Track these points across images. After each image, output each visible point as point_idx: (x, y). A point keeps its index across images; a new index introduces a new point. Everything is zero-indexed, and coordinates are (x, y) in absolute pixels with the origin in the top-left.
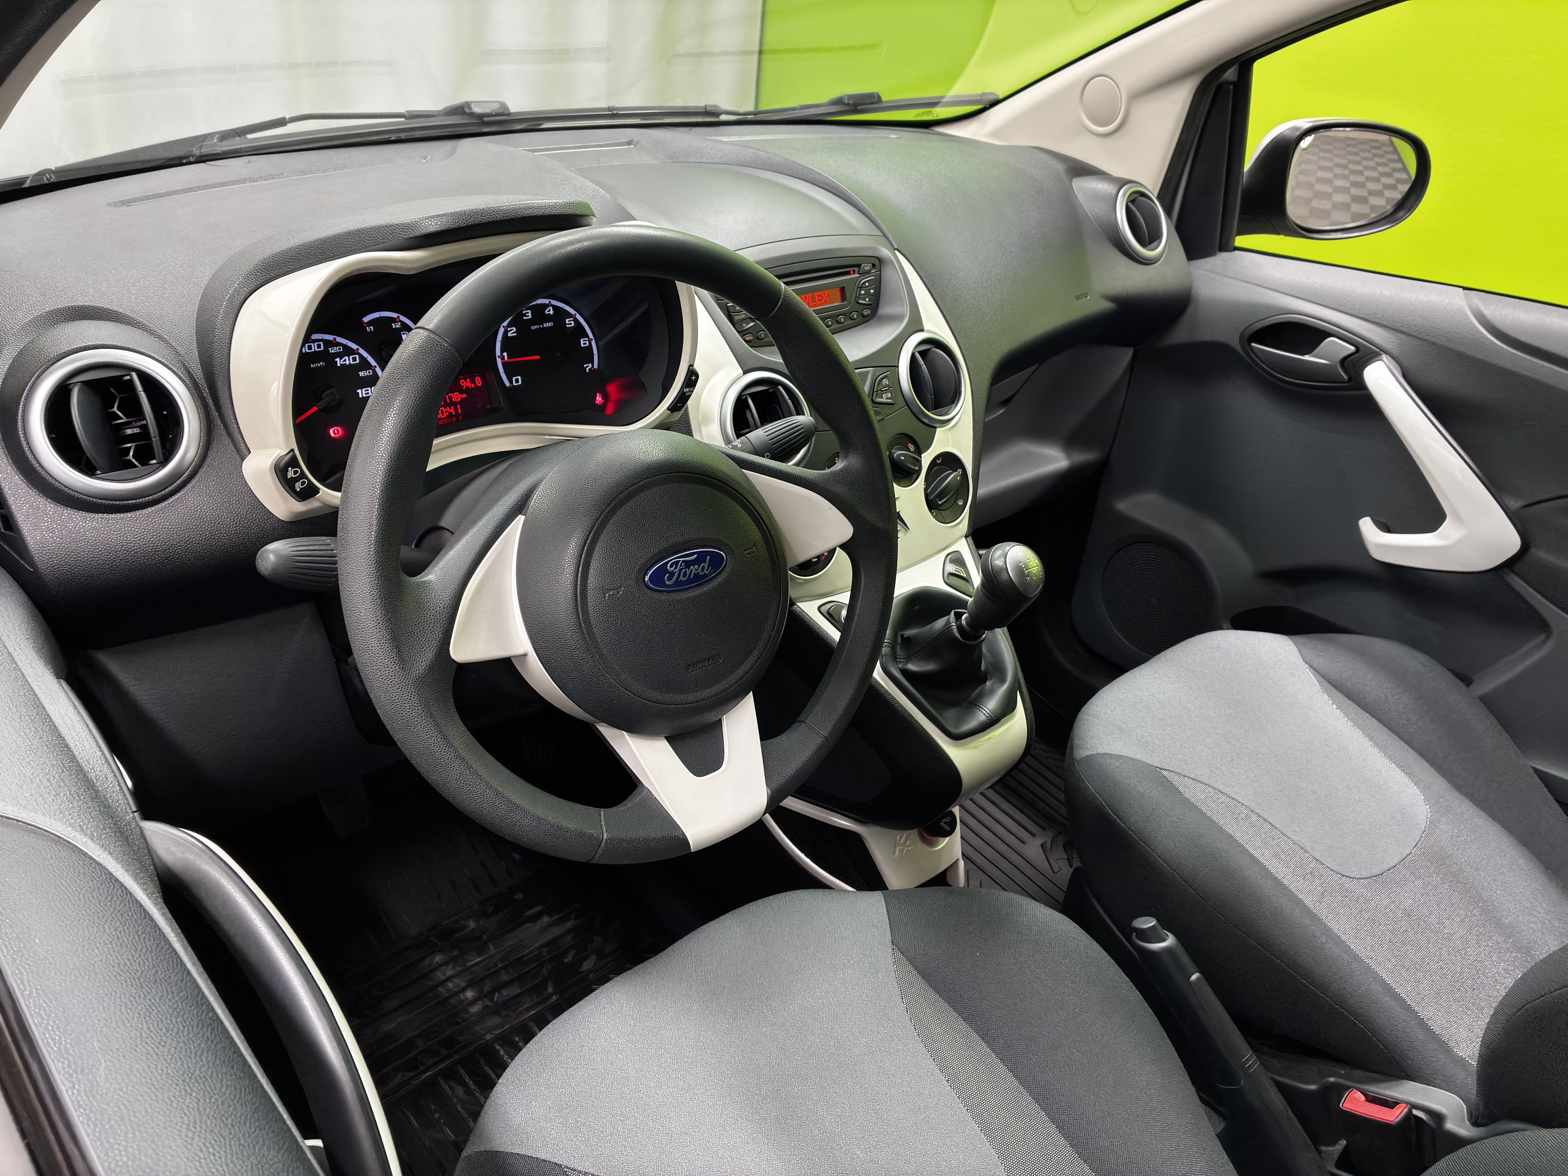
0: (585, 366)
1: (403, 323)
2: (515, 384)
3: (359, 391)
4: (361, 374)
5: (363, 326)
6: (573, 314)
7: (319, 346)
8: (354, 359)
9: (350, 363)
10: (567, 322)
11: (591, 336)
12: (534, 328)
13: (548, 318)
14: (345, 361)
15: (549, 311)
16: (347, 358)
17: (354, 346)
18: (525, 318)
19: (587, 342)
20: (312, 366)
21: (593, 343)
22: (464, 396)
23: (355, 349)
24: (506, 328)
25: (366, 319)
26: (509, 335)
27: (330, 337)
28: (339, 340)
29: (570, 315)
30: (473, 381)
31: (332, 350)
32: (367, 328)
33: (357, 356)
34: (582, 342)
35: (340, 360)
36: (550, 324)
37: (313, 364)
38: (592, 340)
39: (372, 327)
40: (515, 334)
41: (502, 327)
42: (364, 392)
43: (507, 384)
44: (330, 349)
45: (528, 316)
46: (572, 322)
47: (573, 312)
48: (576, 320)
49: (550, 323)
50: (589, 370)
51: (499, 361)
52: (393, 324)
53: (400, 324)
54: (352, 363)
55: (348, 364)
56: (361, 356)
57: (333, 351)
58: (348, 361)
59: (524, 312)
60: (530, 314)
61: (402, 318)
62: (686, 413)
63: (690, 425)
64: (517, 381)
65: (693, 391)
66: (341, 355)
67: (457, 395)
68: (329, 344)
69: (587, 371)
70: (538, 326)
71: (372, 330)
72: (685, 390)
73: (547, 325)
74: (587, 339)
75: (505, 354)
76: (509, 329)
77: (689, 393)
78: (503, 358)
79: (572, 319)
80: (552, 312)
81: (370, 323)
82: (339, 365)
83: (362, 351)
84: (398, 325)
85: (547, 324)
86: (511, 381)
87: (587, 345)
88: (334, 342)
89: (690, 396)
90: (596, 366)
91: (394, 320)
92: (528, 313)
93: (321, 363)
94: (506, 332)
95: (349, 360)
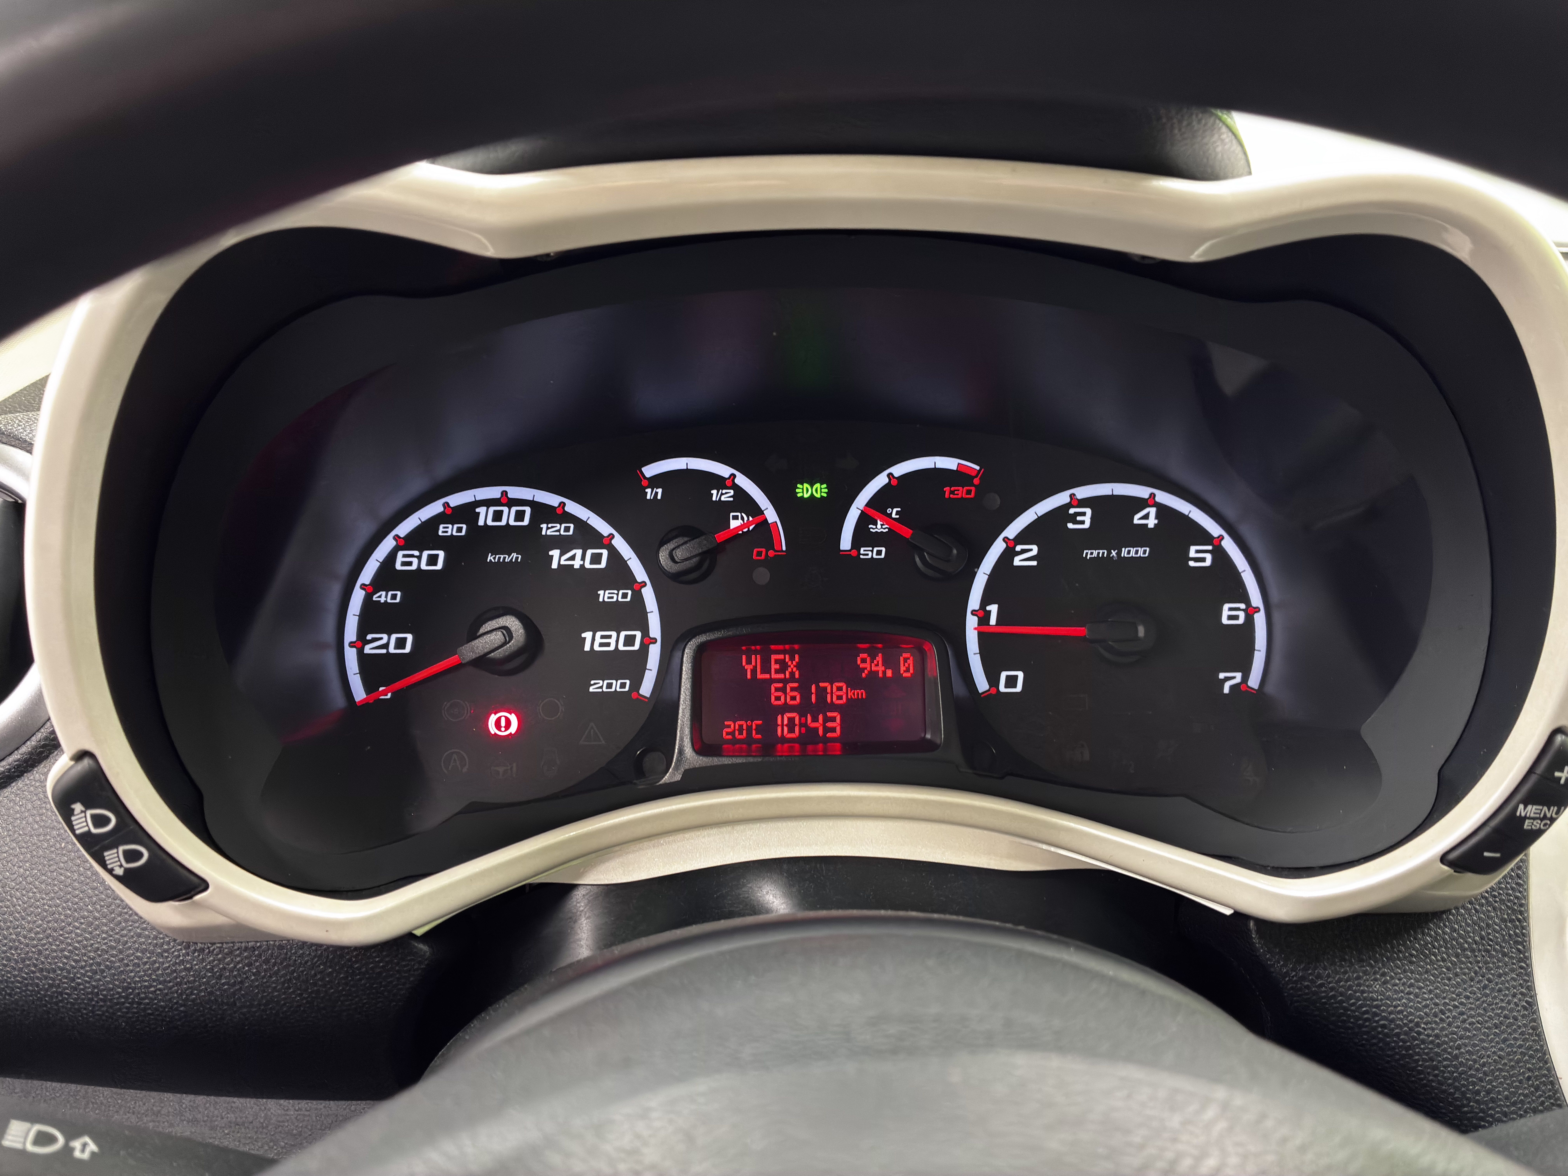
0: (1222, 676)
1: (740, 493)
2: (1002, 688)
3: (588, 635)
4: (604, 595)
5: (639, 483)
6: (1215, 535)
7: (520, 516)
8: (596, 559)
9: (582, 566)
10: (1192, 554)
11: (1256, 598)
12: (1090, 554)
13: (1141, 535)
14: (573, 558)
15: (1146, 517)
16: (579, 552)
17: (603, 528)
18: (1070, 526)
19: (1242, 615)
20: (490, 558)
21: (1260, 620)
22: (861, 693)
23: (606, 534)
24: (1011, 545)
25: (651, 470)
26: (1017, 561)
27: (552, 500)
28: (573, 508)
29: (1202, 536)
30: (890, 662)
31: (548, 530)
32: (649, 491)
33: (605, 552)
34: (1226, 612)
35: (561, 555)
36: (1142, 552)
37: (494, 553)
38: (1257, 610)
39: (660, 491)
40: (1034, 563)
41: (1000, 541)
42: (598, 640)
43: (982, 684)
44: (544, 526)
45: (1083, 522)
46: (1209, 557)
47: (1214, 529)
48: (1219, 554)
49: (1141, 550)
50: (1232, 687)
51: (972, 622)
52: (714, 492)
53: (732, 492)
54: (588, 565)
55: (577, 566)
56: (614, 554)
57: (549, 533)
58: (579, 559)
59: (1072, 511)
60: (1087, 519)
61: (742, 481)
62: (1520, 879)
63: (1526, 919)
64: (1011, 682)
65: (1552, 820)
66: (564, 544)
67: (839, 689)
68: (542, 513)
69: (1226, 690)
70: (1103, 552)
71: (659, 497)
72: (1521, 810)
73: (1129, 552)
74: (1243, 606)
75: (993, 609)
76: (1019, 548)
77: (1537, 825)
78: (983, 617)
79: (1210, 548)
80: (1152, 522)
81: (657, 480)
82: (554, 565)
83: (620, 544)
84: (727, 496)
85: (1133, 550)
86: (993, 680)
87: (1241, 621)
88: (559, 511)
89: (1538, 833)
90: (1254, 681)
91: (719, 482)
92: (1084, 514)
93: (514, 555)
94: (1009, 553)
95: (583, 558)
